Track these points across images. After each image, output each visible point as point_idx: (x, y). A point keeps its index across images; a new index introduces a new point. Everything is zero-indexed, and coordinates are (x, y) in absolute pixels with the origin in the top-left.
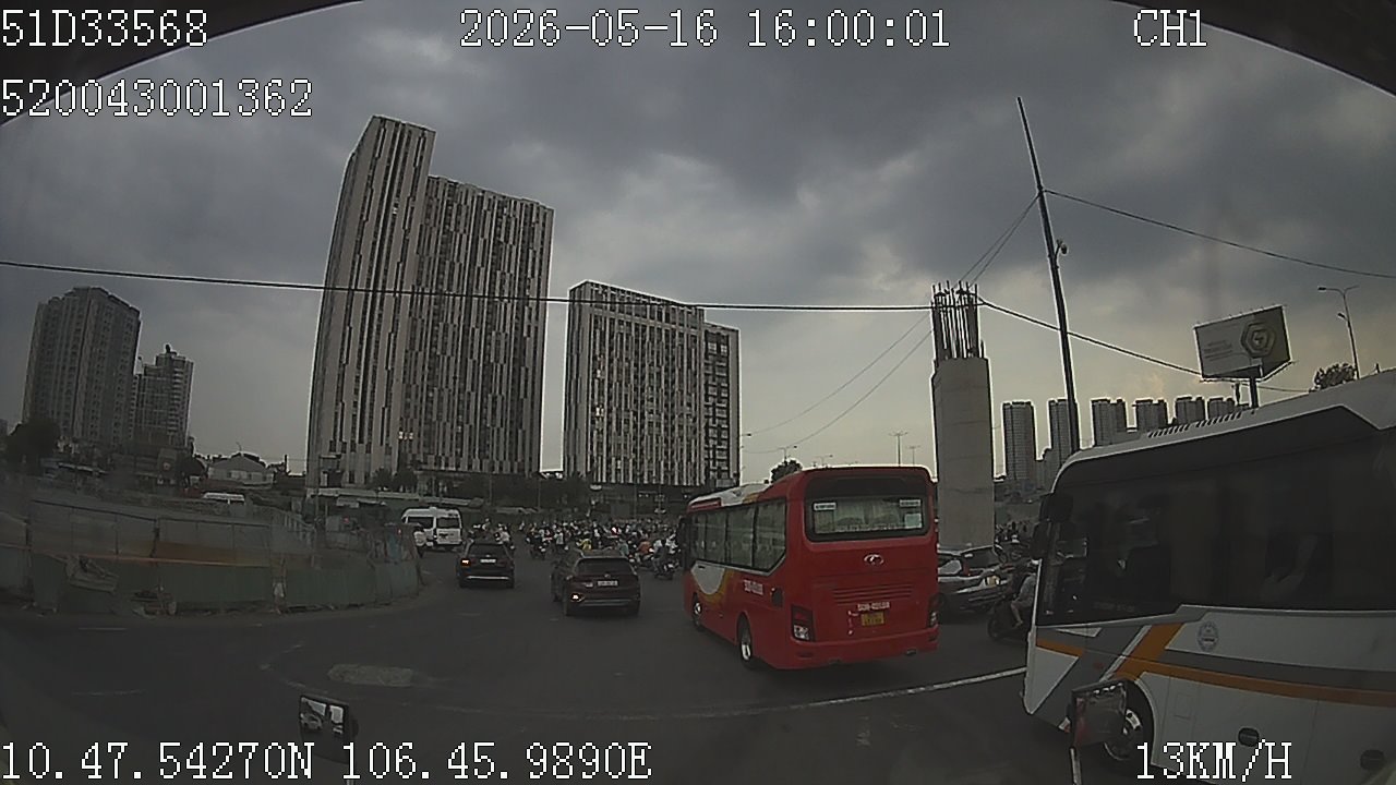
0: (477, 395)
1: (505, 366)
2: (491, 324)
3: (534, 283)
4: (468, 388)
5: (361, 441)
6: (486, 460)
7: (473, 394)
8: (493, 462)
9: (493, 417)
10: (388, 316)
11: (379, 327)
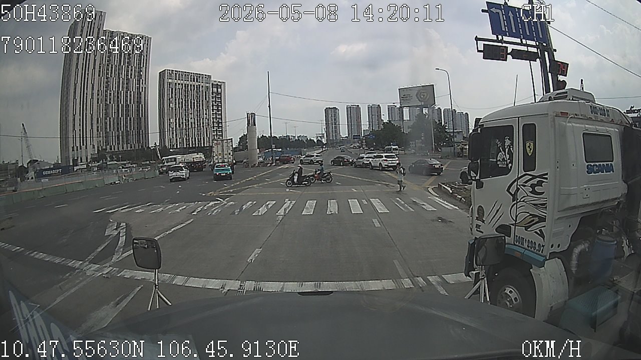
1: (134, 105)
2: (128, 88)
3: (144, 69)
4: (120, 116)
5: (83, 145)
6: (128, 145)
7: (122, 118)
8: (131, 145)
9: (130, 127)
10: (90, 92)
11: (87, 97)
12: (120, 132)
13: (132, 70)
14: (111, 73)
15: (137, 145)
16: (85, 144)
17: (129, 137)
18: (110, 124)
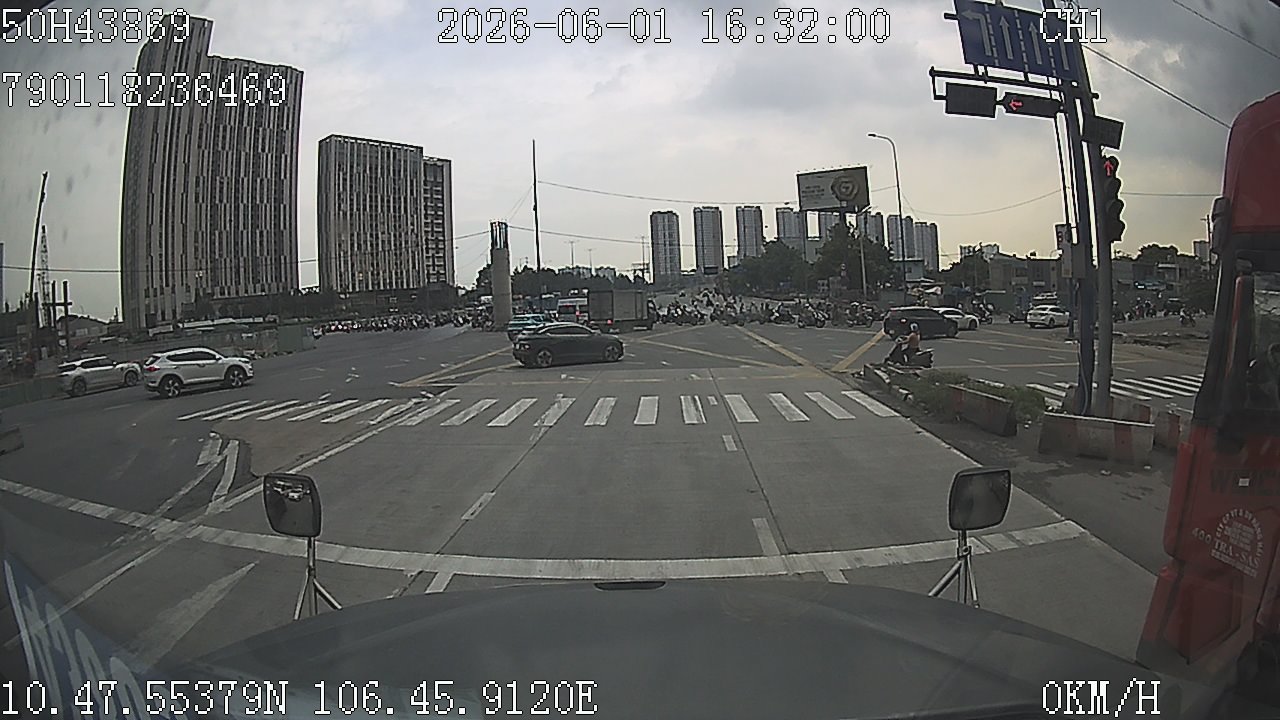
0: (248, 233)
1: (268, 206)
2: (256, 174)
3: (288, 134)
4: (241, 228)
5: (167, 285)
6: (258, 285)
7: (245, 232)
8: (263, 285)
9: (262, 248)
10: (180, 180)
11: (174, 190)
12: (241, 259)
13: (263, 137)
14: (224, 144)
15: (274, 284)
16: (171, 284)
17: (259, 269)
18: (220, 243)
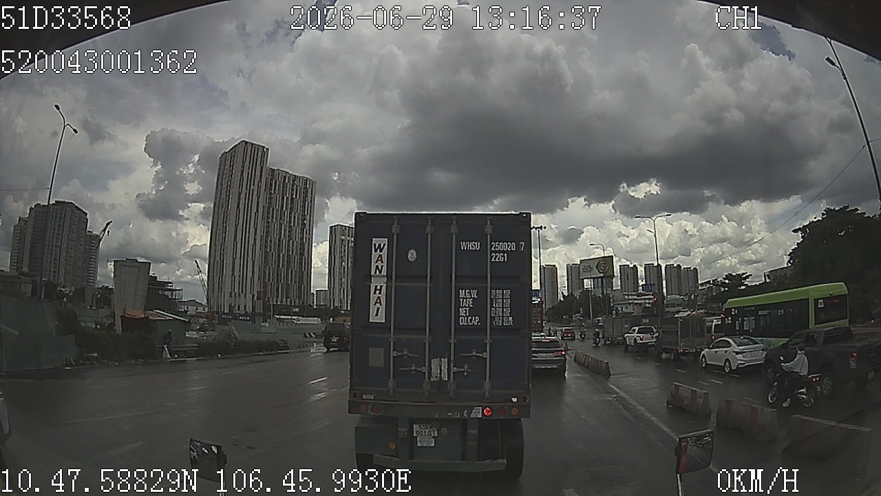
1: (296, 257)
2: (290, 237)
3: (308, 218)
4: (281, 266)
5: (242, 292)
6: (288, 299)
7: (283, 269)
8: (291, 300)
9: (291, 280)
10: (252, 237)
11: (248, 242)
12: (280, 286)
13: (295, 217)
14: (273, 217)
15: (297, 301)
16: (244, 292)
17: (290, 291)
18: (269, 273)
